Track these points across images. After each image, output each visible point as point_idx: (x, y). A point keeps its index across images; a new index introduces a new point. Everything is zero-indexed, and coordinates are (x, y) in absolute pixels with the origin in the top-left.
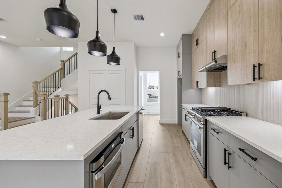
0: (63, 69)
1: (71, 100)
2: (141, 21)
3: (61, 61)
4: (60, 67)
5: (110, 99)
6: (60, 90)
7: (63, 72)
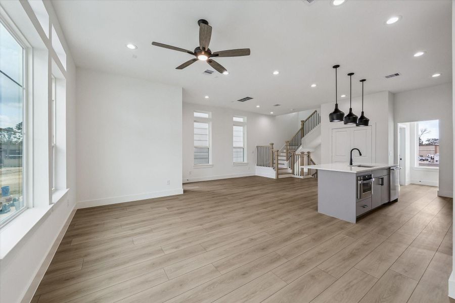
0: (302, 129)
1: (312, 157)
2: (398, 76)
3: (301, 121)
4: (300, 127)
5: (361, 155)
6: (301, 148)
7: (303, 132)
